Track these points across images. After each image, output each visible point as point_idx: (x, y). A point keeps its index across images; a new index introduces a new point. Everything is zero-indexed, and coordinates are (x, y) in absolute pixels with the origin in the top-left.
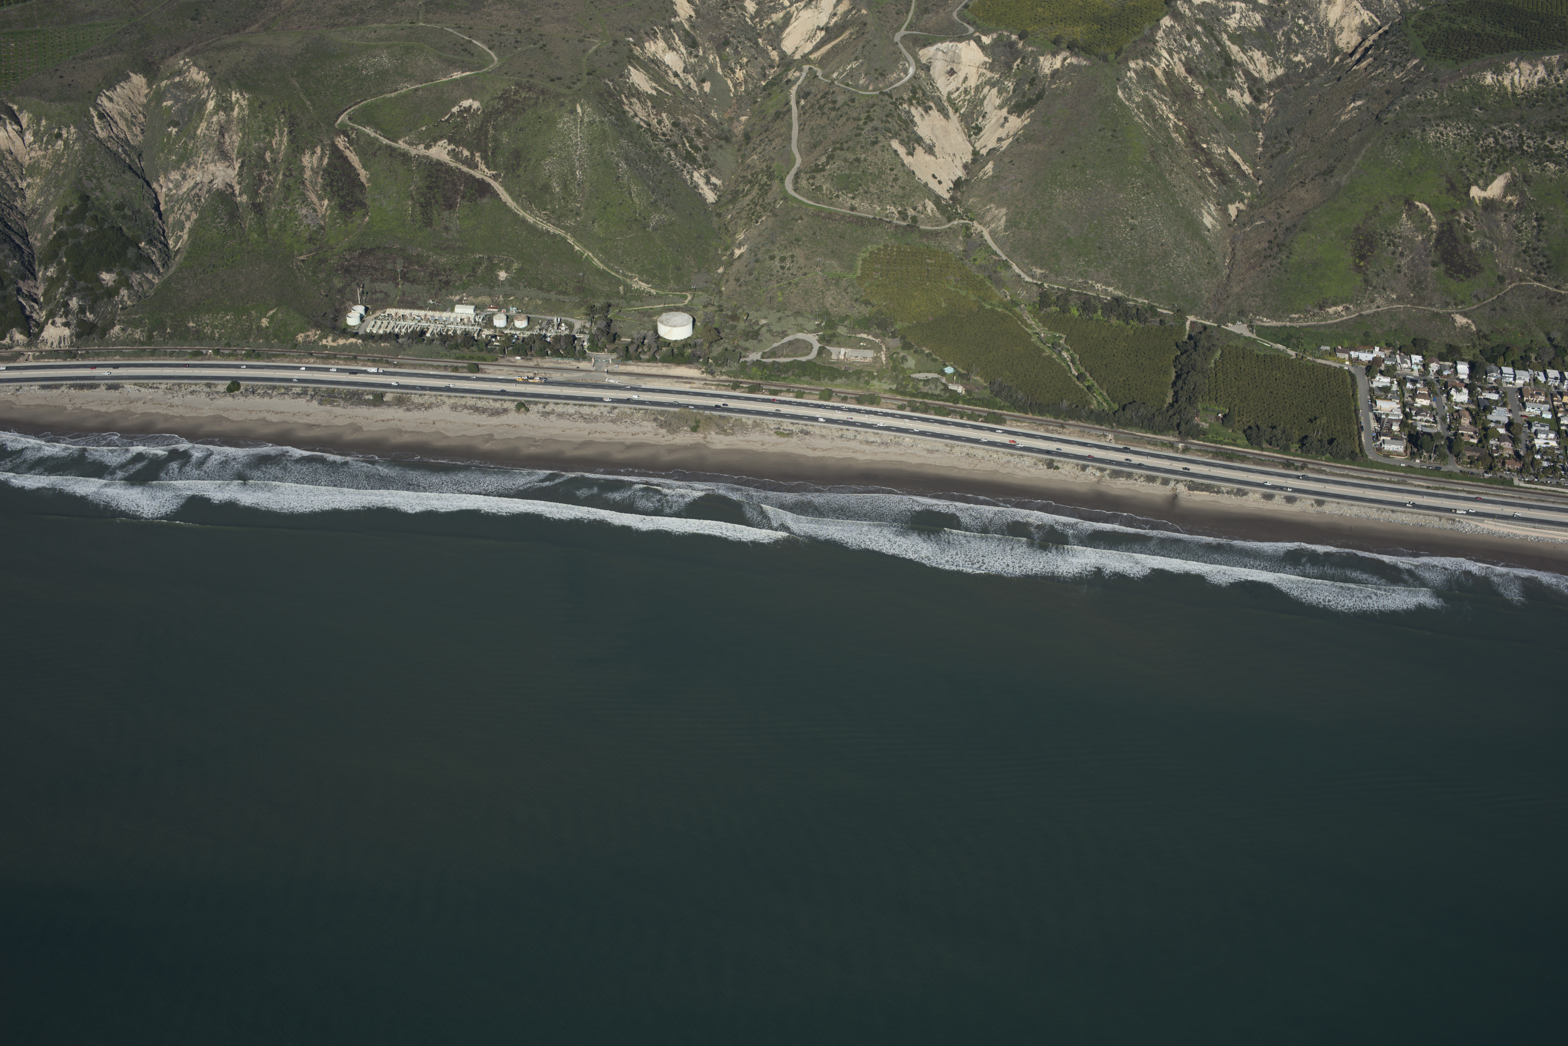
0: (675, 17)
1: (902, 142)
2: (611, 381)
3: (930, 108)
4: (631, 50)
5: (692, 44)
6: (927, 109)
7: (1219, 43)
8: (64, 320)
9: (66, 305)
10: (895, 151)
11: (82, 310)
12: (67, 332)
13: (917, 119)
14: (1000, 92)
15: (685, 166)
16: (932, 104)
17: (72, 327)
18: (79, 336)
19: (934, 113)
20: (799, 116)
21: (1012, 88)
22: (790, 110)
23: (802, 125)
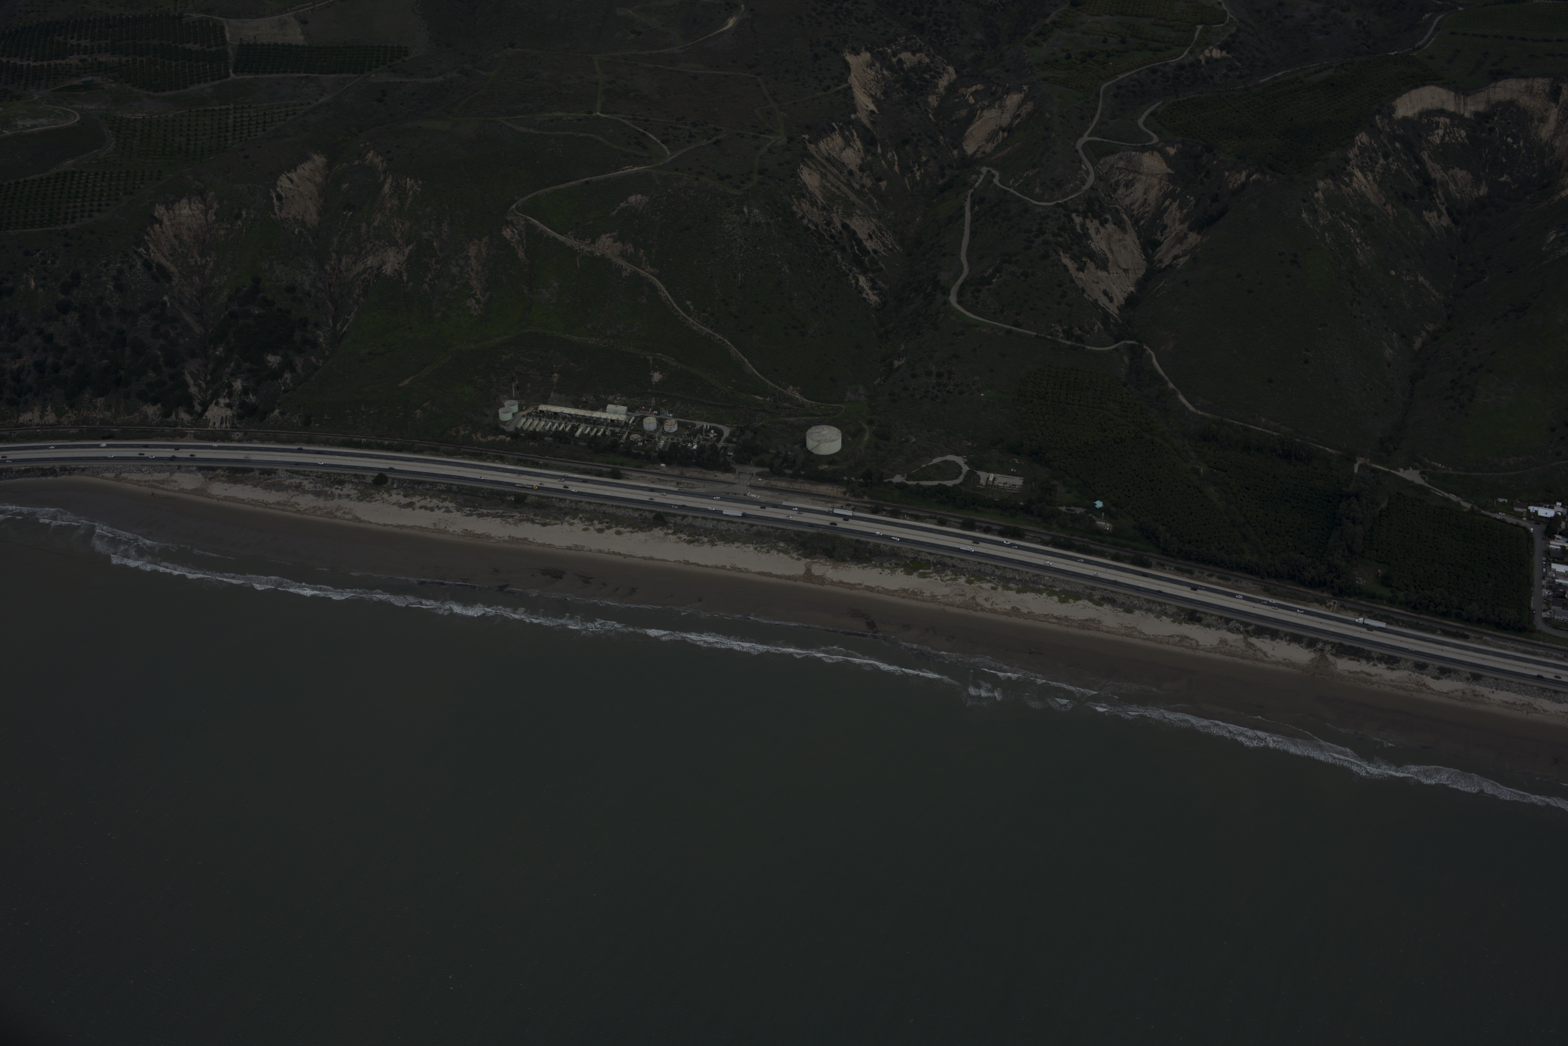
0: (855, 113)
1: (1073, 258)
2: (753, 496)
3: (1106, 221)
4: (806, 148)
5: (870, 142)
6: (1103, 223)
7: (1419, 161)
8: (227, 401)
9: (230, 386)
10: (1065, 266)
11: (245, 391)
12: (229, 412)
13: (1092, 232)
14: (1181, 208)
15: (851, 270)
16: (1108, 216)
17: (234, 408)
18: (240, 417)
19: (1110, 227)
20: (972, 222)
21: (1193, 203)
22: (963, 215)
23: (973, 234)
